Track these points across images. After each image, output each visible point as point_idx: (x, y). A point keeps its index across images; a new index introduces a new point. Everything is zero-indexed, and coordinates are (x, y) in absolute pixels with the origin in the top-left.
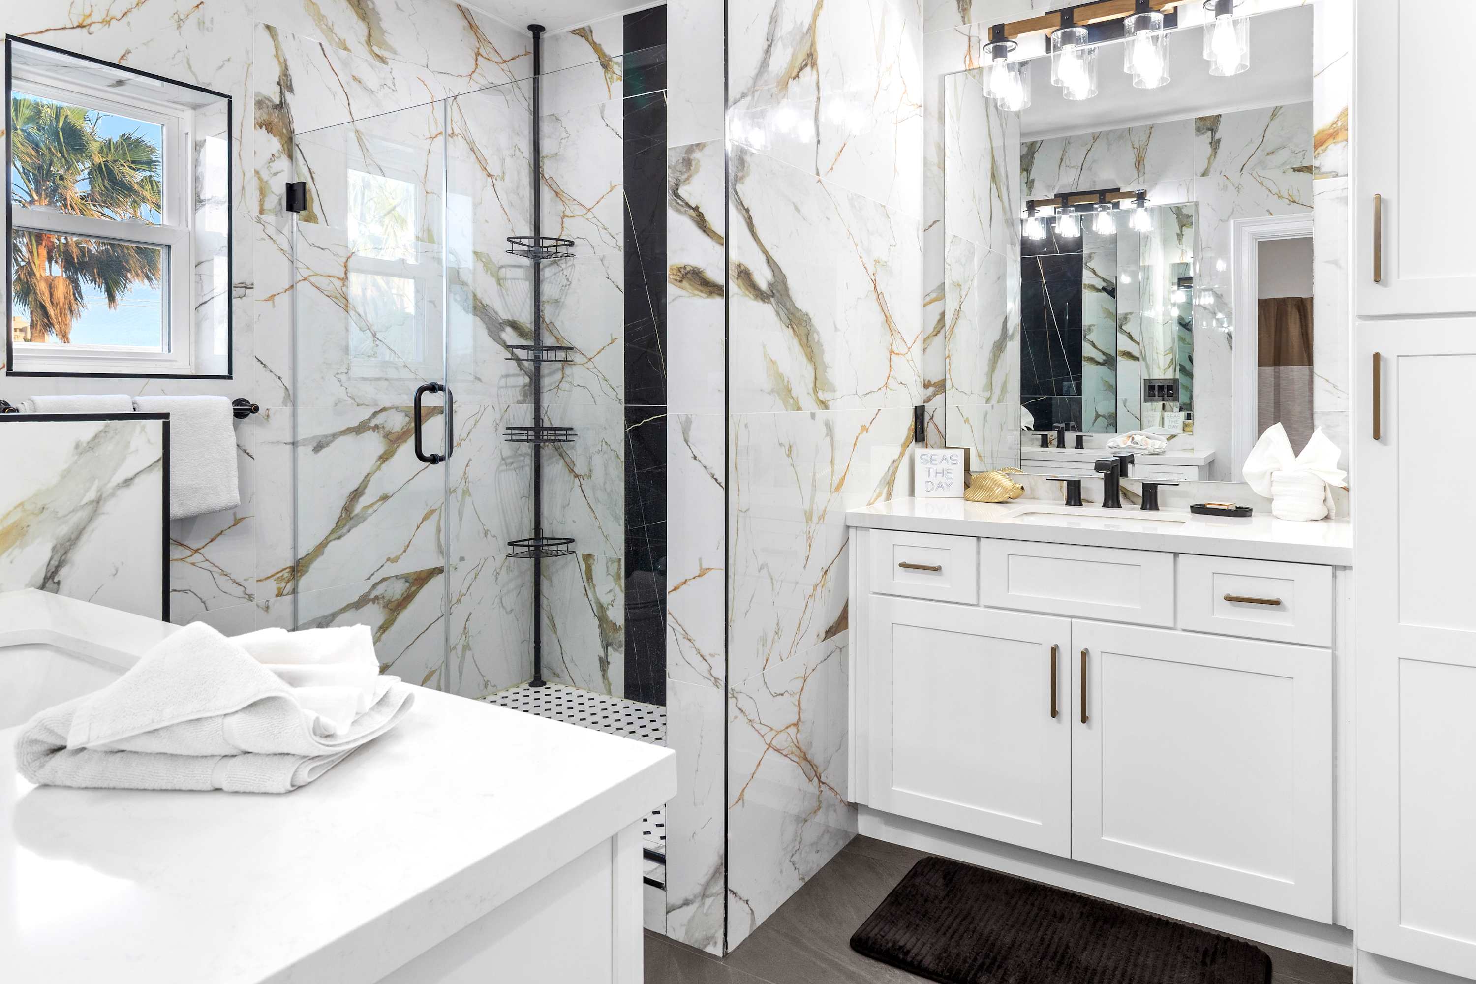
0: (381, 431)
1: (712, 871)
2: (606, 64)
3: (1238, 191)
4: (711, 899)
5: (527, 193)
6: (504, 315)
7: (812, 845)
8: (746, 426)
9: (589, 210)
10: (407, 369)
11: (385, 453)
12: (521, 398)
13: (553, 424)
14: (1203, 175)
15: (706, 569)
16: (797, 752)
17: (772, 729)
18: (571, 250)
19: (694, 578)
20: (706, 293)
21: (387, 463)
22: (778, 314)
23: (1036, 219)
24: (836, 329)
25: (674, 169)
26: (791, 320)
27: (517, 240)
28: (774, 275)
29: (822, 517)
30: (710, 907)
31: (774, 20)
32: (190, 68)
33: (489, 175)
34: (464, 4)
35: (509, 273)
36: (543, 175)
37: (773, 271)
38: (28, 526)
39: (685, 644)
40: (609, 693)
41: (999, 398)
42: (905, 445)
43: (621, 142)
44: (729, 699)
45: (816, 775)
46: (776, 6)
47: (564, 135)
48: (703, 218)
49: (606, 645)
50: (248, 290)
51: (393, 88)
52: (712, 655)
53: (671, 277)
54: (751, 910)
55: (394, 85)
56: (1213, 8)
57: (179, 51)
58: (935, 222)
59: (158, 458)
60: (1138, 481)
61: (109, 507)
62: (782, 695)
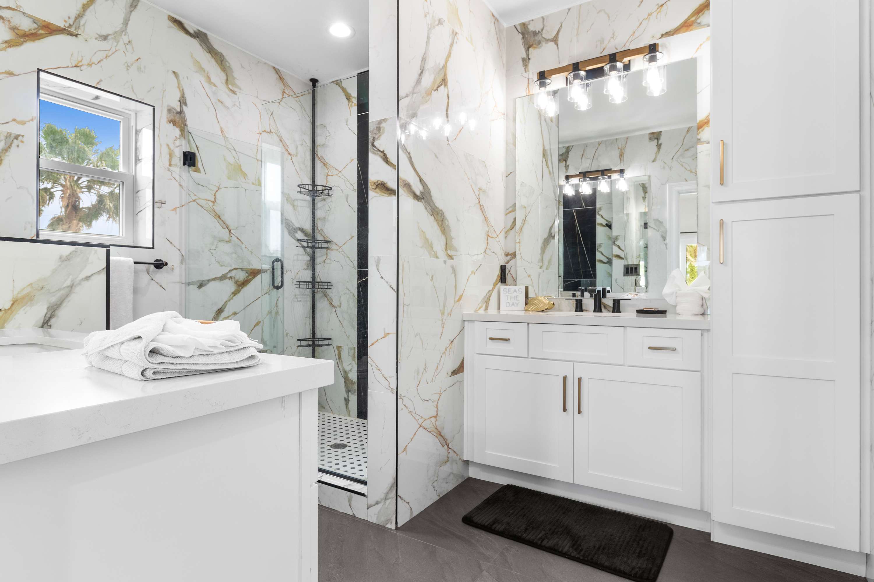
0: (233, 280)
1: (390, 486)
2: (348, 98)
3: (671, 169)
4: (389, 500)
5: (309, 163)
6: (297, 225)
7: (444, 479)
8: (408, 262)
9: (340, 172)
10: (247, 249)
11: (235, 291)
12: (306, 267)
13: (322, 279)
14: (653, 161)
15: (388, 334)
16: (436, 431)
17: (422, 417)
18: (331, 192)
19: (381, 338)
20: (388, 194)
21: (236, 296)
22: (426, 208)
23: (570, 185)
24: (458, 220)
25: (372, 132)
26: (433, 212)
27: (302, 186)
28: (424, 188)
29: (450, 314)
30: (389, 504)
31: (424, 60)
32: (133, 91)
33: (289, 154)
34: (276, 67)
35: (299, 203)
36: (317, 155)
37: (423, 186)
38: (34, 296)
39: (377, 372)
40: (349, 415)
41: (547, 267)
42: (495, 285)
43: (356, 137)
44: (399, 399)
45: (446, 444)
46: (425, 53)
47: (328, 134)
48: (386, 156)
49: (348, 392)
50: (163, 205)
51: (240, 107)
52: (390, 377)
53: (371, 187)
54: (410, 507)
55: (240, 105)
56: (648, 60)
57: (127, 82)
58: (511, 173)
59: (104, 267)
60: (611, 299)
61: (77, 289)
62: (428, 401)
